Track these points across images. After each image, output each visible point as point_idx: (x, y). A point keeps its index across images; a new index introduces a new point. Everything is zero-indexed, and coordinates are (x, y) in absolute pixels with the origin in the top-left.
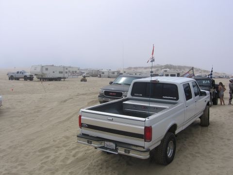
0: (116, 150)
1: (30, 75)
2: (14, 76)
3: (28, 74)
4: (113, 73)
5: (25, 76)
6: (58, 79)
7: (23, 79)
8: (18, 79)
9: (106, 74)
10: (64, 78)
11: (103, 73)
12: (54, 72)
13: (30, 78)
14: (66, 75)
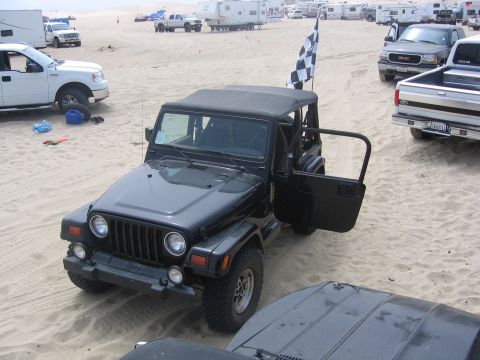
0: (447, 131)
1: (196, 21)
2: (165, 25)
3: (191, 19)
4: (353, 9)
5: (187, 24)
6: (249, 26)
7: (183, 30)
8: (171, 30)
9: (338, 11)
10: (260, 24)
11: (331, 10)
12: (240, 13)
13: (197, 28)
14: (263, 18)
